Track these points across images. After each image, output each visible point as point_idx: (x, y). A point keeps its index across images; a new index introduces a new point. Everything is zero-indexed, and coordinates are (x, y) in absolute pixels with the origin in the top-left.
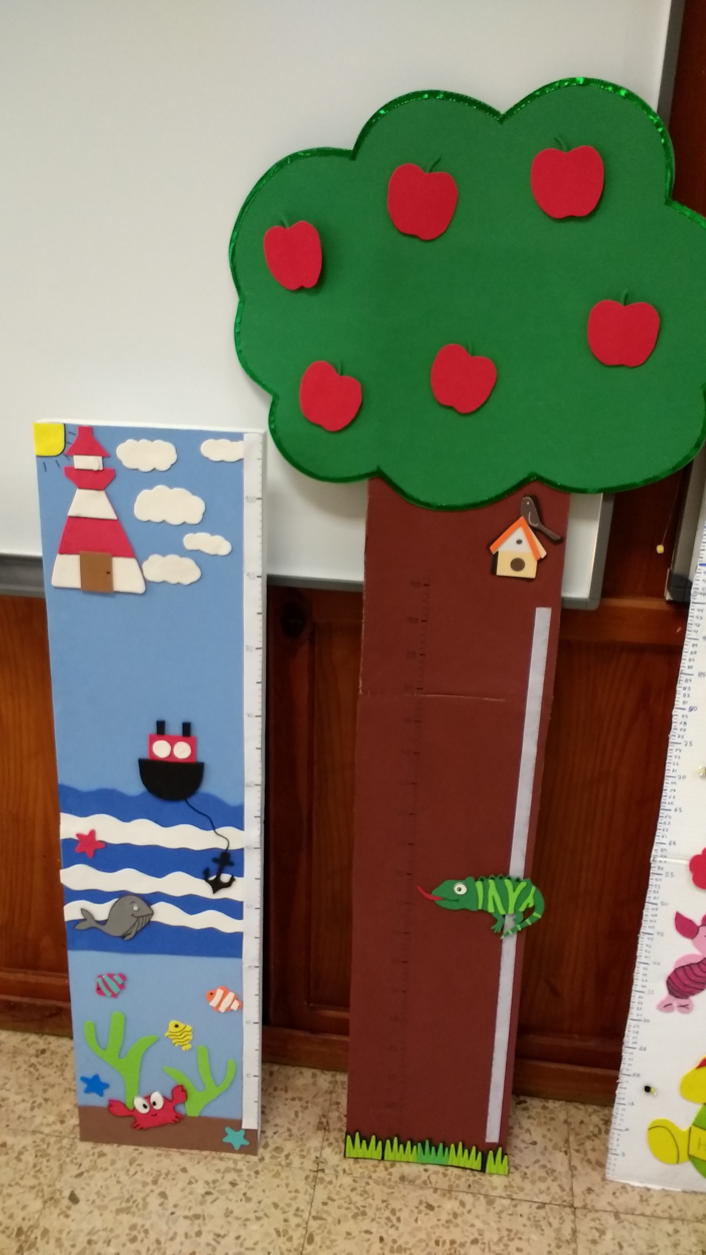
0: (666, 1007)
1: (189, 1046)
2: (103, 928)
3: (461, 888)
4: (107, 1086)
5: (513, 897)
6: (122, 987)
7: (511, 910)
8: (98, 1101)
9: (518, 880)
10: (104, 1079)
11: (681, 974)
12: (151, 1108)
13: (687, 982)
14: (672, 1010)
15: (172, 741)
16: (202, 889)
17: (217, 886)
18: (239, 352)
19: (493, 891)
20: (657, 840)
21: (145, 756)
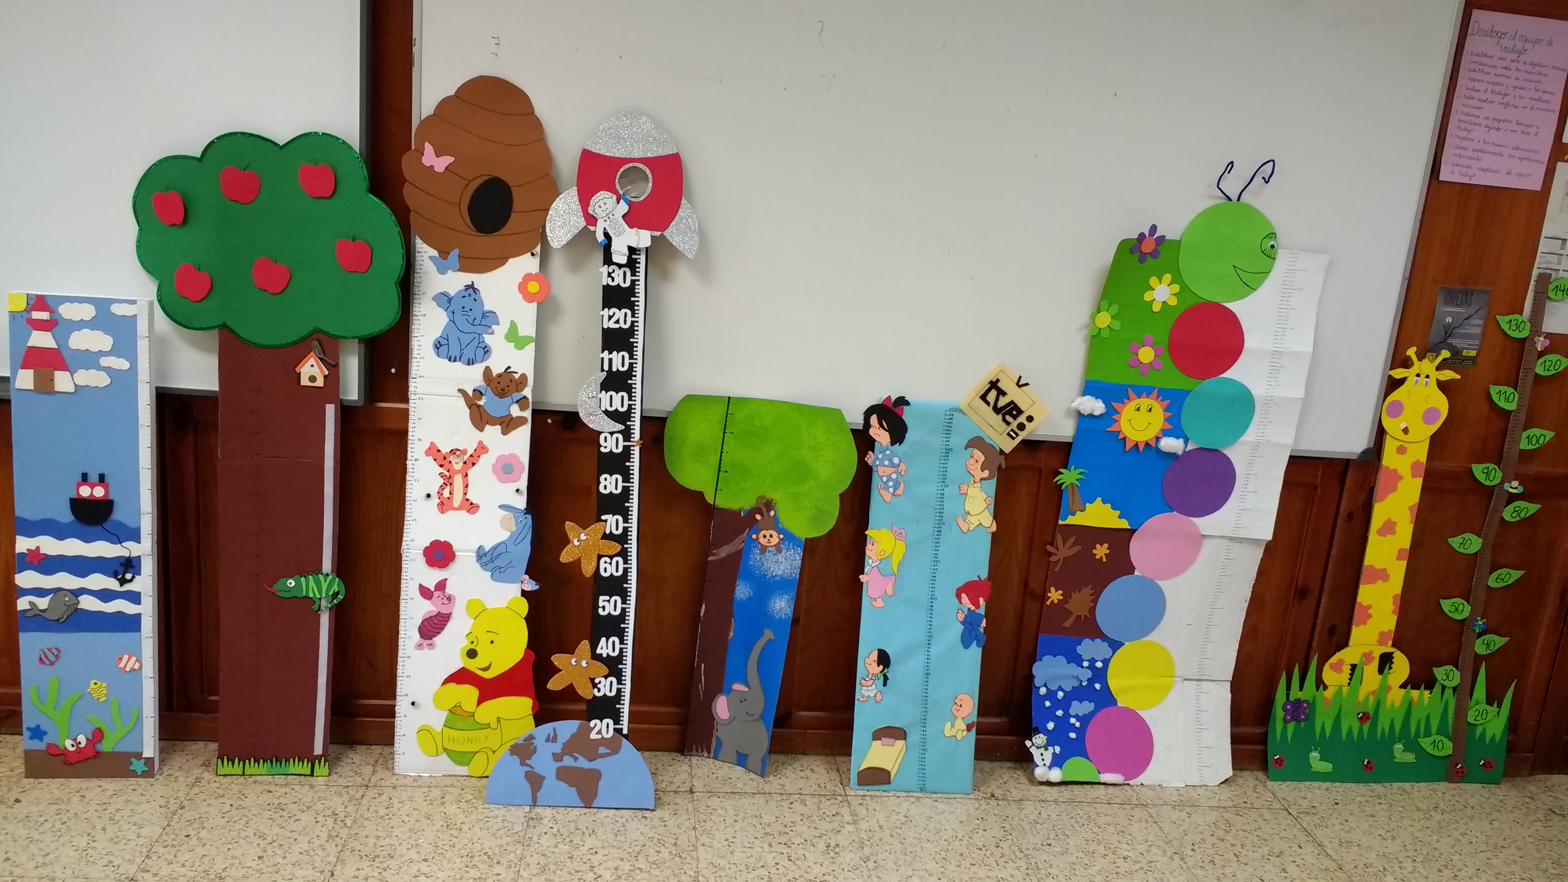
0: (419, 646)
1: (105, 698)
2: (44, 614)
3: (291, 583)
4: (45, 733)
5: (325, 586)
6: (57, 657)
7: (324, 595)
8: (38, 745)
9: (327, 575)
10: (43, 728)
11: (426, 623)
12: (78, 747)
13: (430, 628)
14: (423, 649)
15: (92, 486)
16: (112, 584)
17: (123, 582)
18: (139, 257)
19: (312, 583)
20: (404, 539)
21: (75, 496)
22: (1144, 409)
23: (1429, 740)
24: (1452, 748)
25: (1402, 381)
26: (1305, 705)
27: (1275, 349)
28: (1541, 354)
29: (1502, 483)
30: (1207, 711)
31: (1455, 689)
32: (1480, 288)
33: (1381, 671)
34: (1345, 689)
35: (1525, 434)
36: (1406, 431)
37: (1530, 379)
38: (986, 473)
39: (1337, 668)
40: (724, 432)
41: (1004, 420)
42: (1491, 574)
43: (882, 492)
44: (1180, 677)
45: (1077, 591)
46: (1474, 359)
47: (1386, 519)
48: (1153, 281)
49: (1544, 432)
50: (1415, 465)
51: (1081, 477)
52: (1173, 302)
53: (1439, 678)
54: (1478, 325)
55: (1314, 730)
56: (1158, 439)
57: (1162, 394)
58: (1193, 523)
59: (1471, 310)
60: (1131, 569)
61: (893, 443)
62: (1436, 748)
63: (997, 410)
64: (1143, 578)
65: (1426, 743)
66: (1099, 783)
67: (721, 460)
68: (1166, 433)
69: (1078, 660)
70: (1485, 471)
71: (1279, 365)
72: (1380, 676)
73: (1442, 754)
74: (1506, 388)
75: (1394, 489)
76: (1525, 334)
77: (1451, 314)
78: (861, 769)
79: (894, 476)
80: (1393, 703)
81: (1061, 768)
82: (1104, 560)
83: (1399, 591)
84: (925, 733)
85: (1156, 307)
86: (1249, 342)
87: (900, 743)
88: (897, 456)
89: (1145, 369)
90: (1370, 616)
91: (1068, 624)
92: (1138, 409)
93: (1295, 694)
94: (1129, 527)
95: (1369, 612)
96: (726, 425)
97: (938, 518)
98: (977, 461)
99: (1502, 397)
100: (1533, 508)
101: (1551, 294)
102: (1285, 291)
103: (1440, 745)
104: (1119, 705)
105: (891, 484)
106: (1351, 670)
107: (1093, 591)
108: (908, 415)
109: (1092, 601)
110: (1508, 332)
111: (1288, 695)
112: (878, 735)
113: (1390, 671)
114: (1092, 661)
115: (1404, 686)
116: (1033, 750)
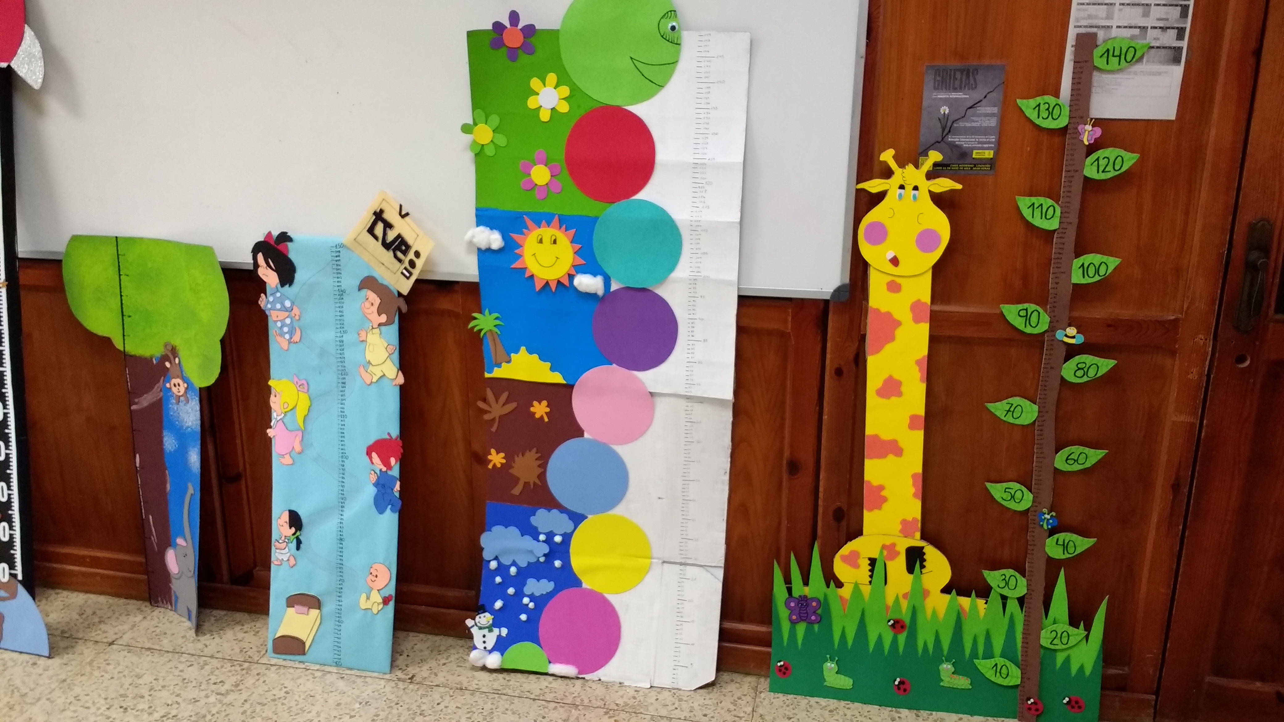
22: (547, 240)
23: (990, 663)
24: (1020, 676)
25: (881, 196)
26: (814, 604)
27: (696, 161)
28: (1091, 149)
29: (1052, 329)
30: (691, 601)
31: (1021, 601)
32: (986, 62)
33: (910, 570)
34: (866, 590)
35: (1077, 263)
36: (895, 261)
37: (1078, 187)
38: (383, 318)
39: (852, 560)
40: (120, 275)
41: (396, 257)
42: (1057, 453)
43: (278, 338)
44: (658, 559)
45: (520, 455)
46: (991, 163)
47: (886, 376)
48: (535, 83)
49: (1105, 258)
50: (916, 307)
51: (498, 322)
52: (564, 108)
53: (993, 584)
54: (993, 115)
55: (831, 636)
56: (571, 277)
57: (564, 222)
58: (637, 379)
59: (977, 95)
60: (578, 432)
61: (283, 284)
62: (998, 674)
63: (387, 246)
64: (595, 443)
65: (985, 666)
66: (547, 674)
67: (122, 304)
68: (579, 269)
69: (534, 533)
70: (1023, 313)
71: (703, 181)
72: (911, 576)
73: (1005, 683)
74: (1042, 200)
75: (891, 338)
76: (1062, 122)
77: (945, 102)
78: (277, 636)
79: (288, 321)
80: (934, 613)
81: (502, 655)
82: (546, 420)
83: (918, 468)
84: (340, 603)
85: (545, 116)
86: (662, 155)
87: (314, 612)
88: (288, 298)
89: (543, 192)
90: (884, 500)
91: (516, 491)
92: (541, 241)
93: (799, 589)
94: (564, 382)
95: (884, 493)
96: (119, 266)
97: (340, 368)
98: (372, 304)
99: (1037, 213)
100: (1105, 365)
101: (1099, 62)
102: (701, 85)
103: (1004, 671)
104: (584, 585)
105: (286, 329)
106: (870, 565)
107: (539, 455)
108: (294, 253)
109: (539, 466)
110: (1038, 122)
111: (789, 590)
112: (295, 600)
113: (924, 571)
114: (550, 536)
115: (946, 590)
116: (474, 631)
